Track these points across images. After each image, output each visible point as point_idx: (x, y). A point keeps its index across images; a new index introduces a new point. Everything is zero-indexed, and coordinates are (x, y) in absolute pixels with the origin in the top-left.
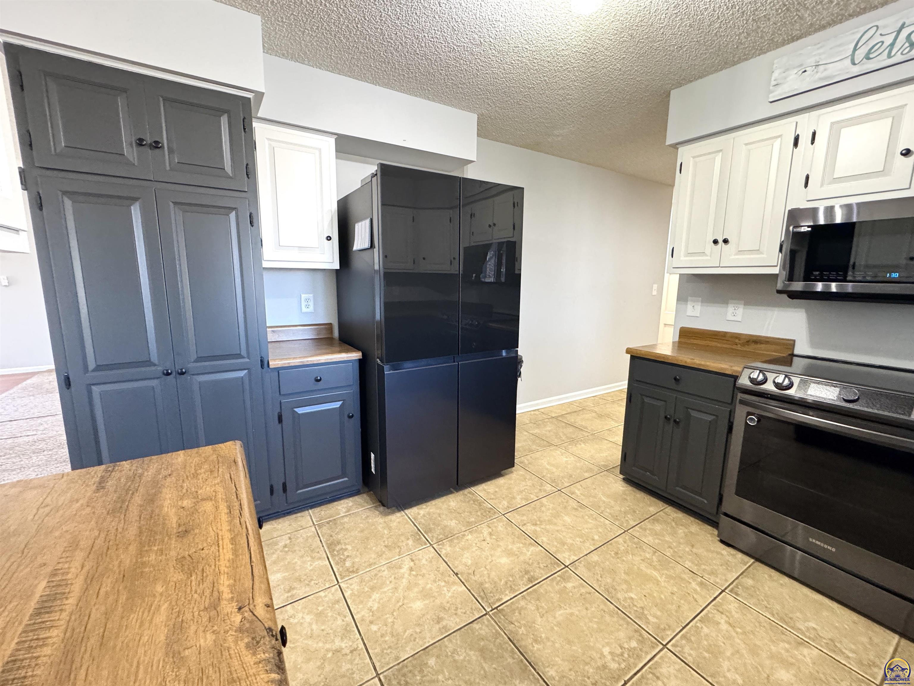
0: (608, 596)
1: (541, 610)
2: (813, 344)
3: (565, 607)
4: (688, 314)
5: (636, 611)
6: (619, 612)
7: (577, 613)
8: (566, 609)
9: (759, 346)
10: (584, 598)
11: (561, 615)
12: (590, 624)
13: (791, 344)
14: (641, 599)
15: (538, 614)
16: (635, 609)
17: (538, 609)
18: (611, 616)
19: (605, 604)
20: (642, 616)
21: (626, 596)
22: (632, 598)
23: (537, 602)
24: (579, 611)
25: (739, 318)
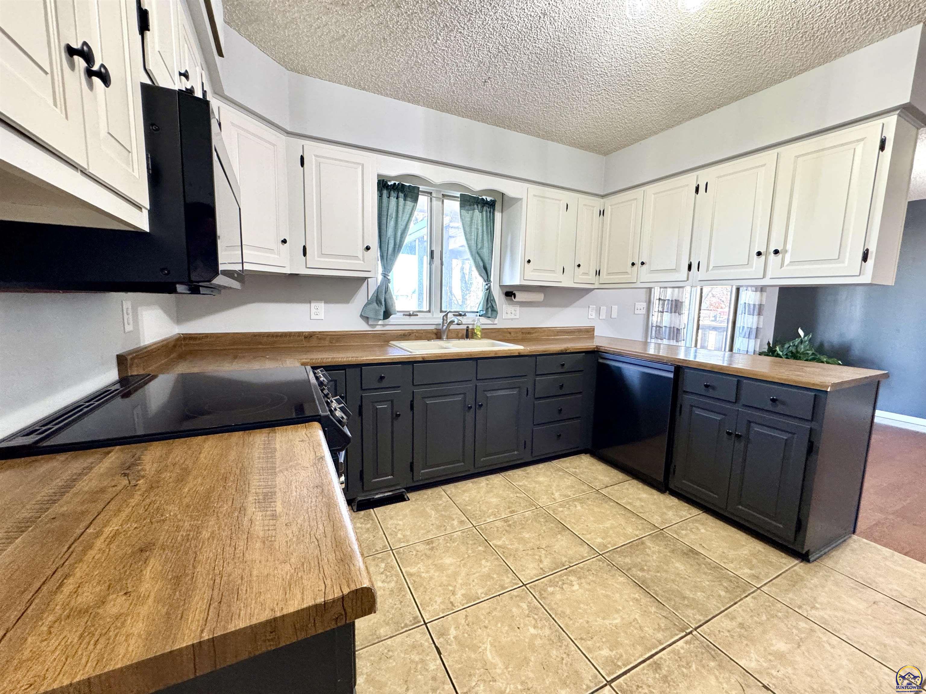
0: (561, 634)
1: (637, 626)
3: (611, 626)
5: (536, 614)
6: (553, 616)
7: (598, 619)
8: (610, 624)
10: (588, 633)
11: (616, 619)
12: (586, 607)
14: (525, 625)
15: (639, 622)
16: (536, 617)
17: (640, 627)
18: (563, 612)
19: (567, 625)
20: (532, 609)
21: (540, 631)
22: (535, 627)
23: (642, 635)
24: (596, 621)
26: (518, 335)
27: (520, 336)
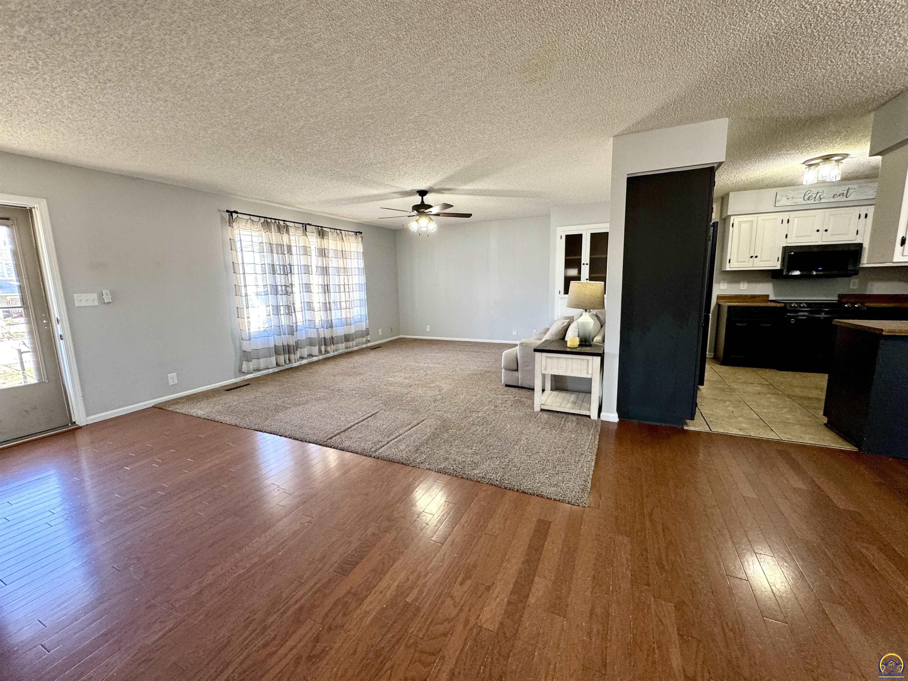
2: (775, 295)
13: (768, 296)
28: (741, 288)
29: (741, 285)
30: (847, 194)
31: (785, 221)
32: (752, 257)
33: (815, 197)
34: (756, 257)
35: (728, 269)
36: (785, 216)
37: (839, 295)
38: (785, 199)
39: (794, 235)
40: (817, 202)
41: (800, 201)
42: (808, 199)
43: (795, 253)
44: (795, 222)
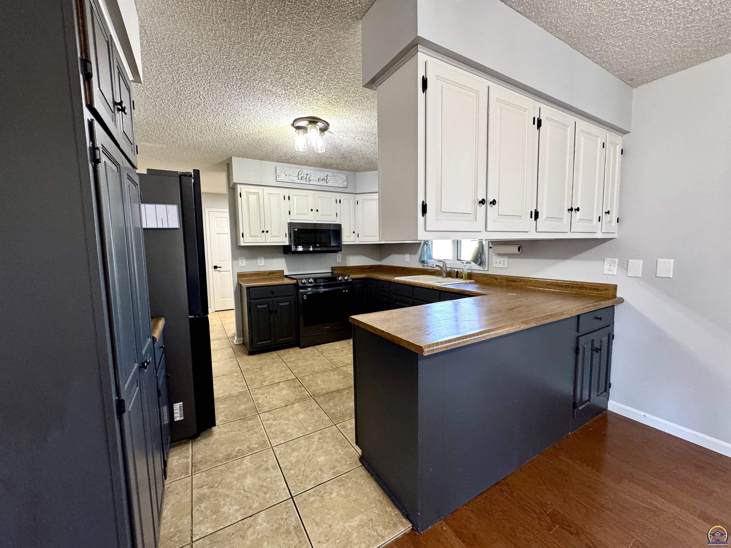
2: (289, 271)
4: (240, 265)
9: (273, 275)
13: (282, 271)
25: (263, 264)
26: (503, 281)
27: (505, 283)
28: (259, 264)
29: (259, 261)
30: (326, 180)
31: (287, 198)
32: (263, 232)
33: (306, 178)
34: (267, 232)
35: (242, 244)
36: (286, 192)
37: (332, 267)
38: (283, 175)
39: (295, 213)
40: (308, 183)
41: (296, 179)
42: (301, 179)
43: (298, 229)
44: (294, 199)
